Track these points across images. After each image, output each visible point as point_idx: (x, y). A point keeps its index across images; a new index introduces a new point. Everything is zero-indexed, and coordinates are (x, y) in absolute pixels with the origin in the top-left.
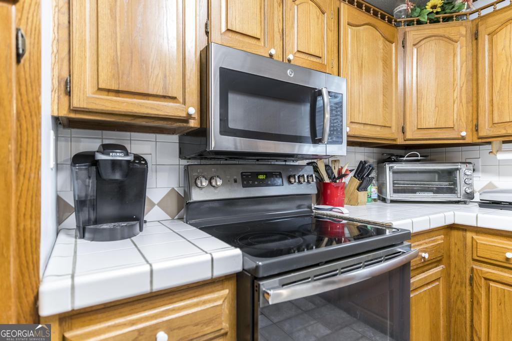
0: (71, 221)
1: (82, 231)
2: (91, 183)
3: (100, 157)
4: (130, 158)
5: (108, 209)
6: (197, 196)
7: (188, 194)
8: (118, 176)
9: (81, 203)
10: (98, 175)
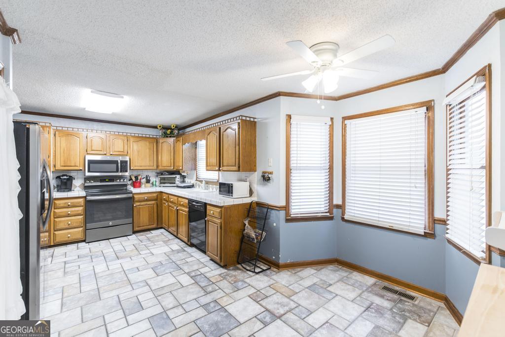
0: (56, 190)
1: (58, 191)
2: (60, 182)
3: (61, 177)
4: (68, 177)
5: (63, 187)
6: (86, 185)
7: (84, 184)
8: (65, 181)
9: (58, 186)
10: (61, 181)
